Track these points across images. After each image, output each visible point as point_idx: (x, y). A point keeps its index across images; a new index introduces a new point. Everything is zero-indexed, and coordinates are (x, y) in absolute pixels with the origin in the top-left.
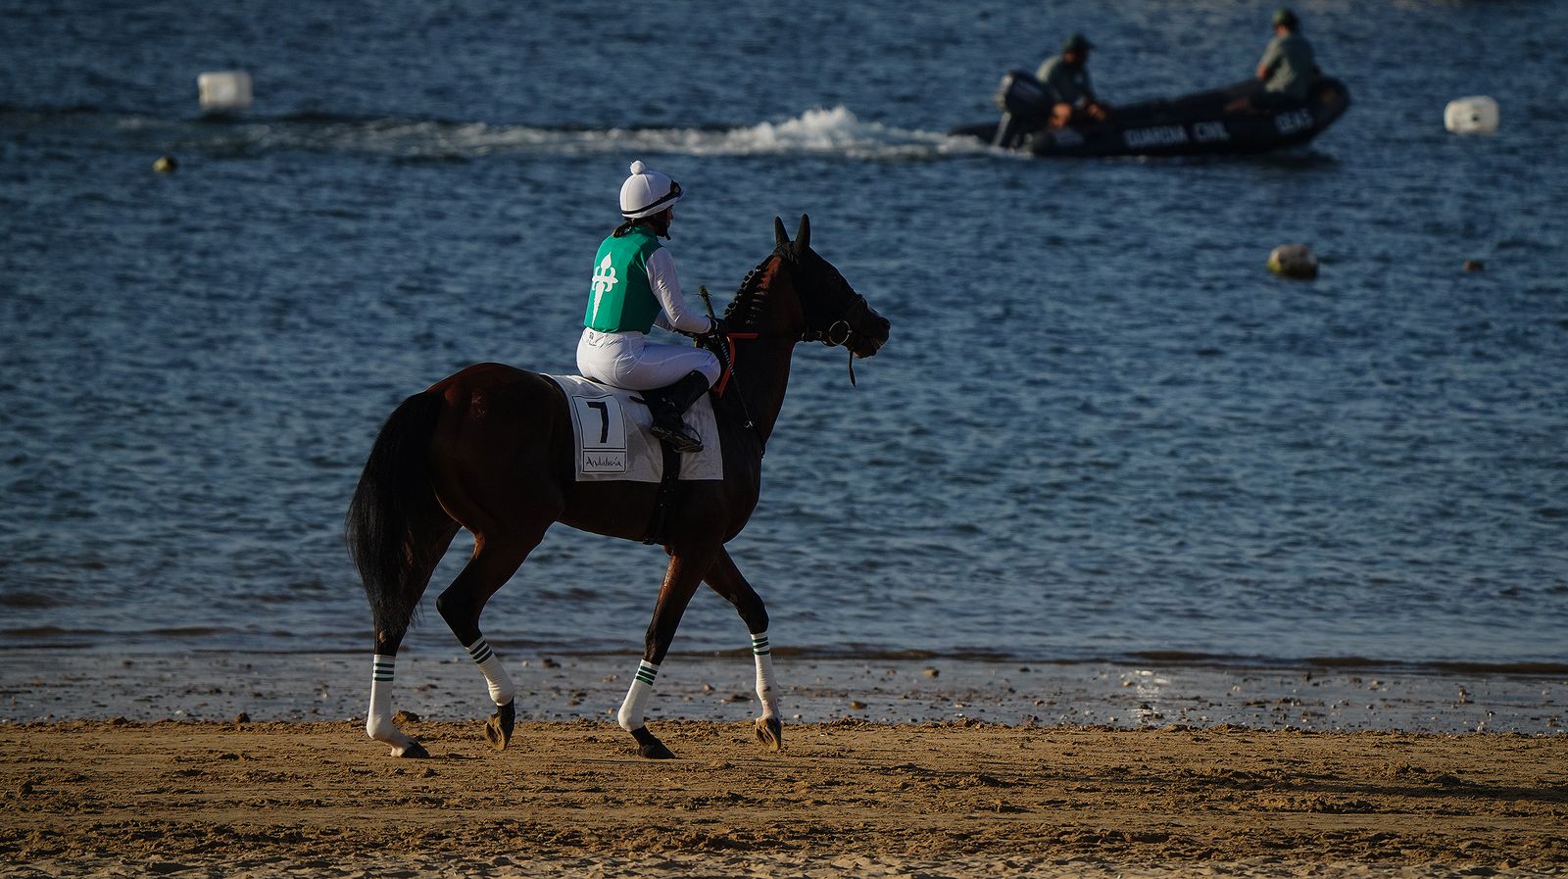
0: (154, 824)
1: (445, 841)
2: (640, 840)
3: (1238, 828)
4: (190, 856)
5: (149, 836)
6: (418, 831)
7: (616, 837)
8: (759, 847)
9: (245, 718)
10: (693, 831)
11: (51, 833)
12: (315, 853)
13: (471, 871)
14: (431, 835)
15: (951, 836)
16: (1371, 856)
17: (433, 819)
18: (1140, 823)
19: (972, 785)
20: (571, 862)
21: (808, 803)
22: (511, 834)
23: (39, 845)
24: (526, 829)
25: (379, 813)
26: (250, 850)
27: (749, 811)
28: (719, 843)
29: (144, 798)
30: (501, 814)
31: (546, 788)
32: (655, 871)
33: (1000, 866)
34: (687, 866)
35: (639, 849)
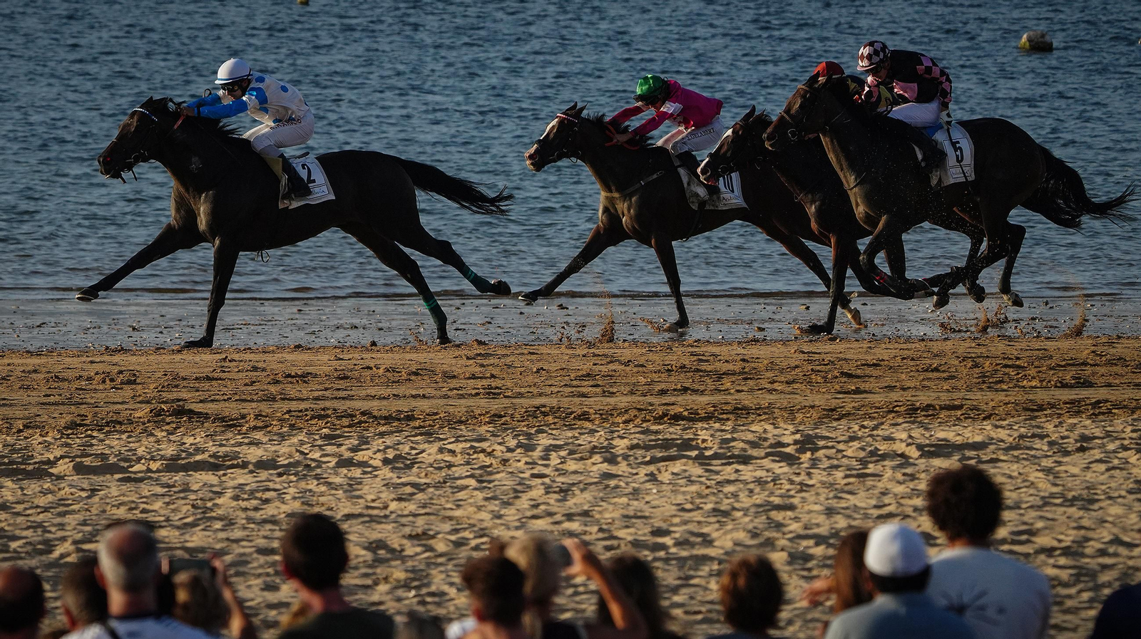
0: (323, 410)
1: (504, 419)
2: (626, 417)
3: (1007, 399)
4: (346, 429)
5: (320, 417)
6: (487, 413)
7: (612, 415)
8: (702, 420)
9: (374, 344)
10: (660, 411)
11: (261, 415)
12: (424, 427)
13: (521, 438)
14: (495, 415)
15: (824, 410)
16: (1093, 414)
17: (496, 405)
18: (945, 398)
19: (836, 377)
20: (584, 431)
21: (732, 391)
22: (545, 414)
23: (254, 423)
24: (554, 411)
25: (463, 401)
26: (383, 425)
27: (694, 397)
28: (677, 418)
29: (316, 394)
30: (538, 401)
31: (566, 385)
32: (637, 435)
33: (856, 428)
34: (657, 432)
35: (626, 422)
